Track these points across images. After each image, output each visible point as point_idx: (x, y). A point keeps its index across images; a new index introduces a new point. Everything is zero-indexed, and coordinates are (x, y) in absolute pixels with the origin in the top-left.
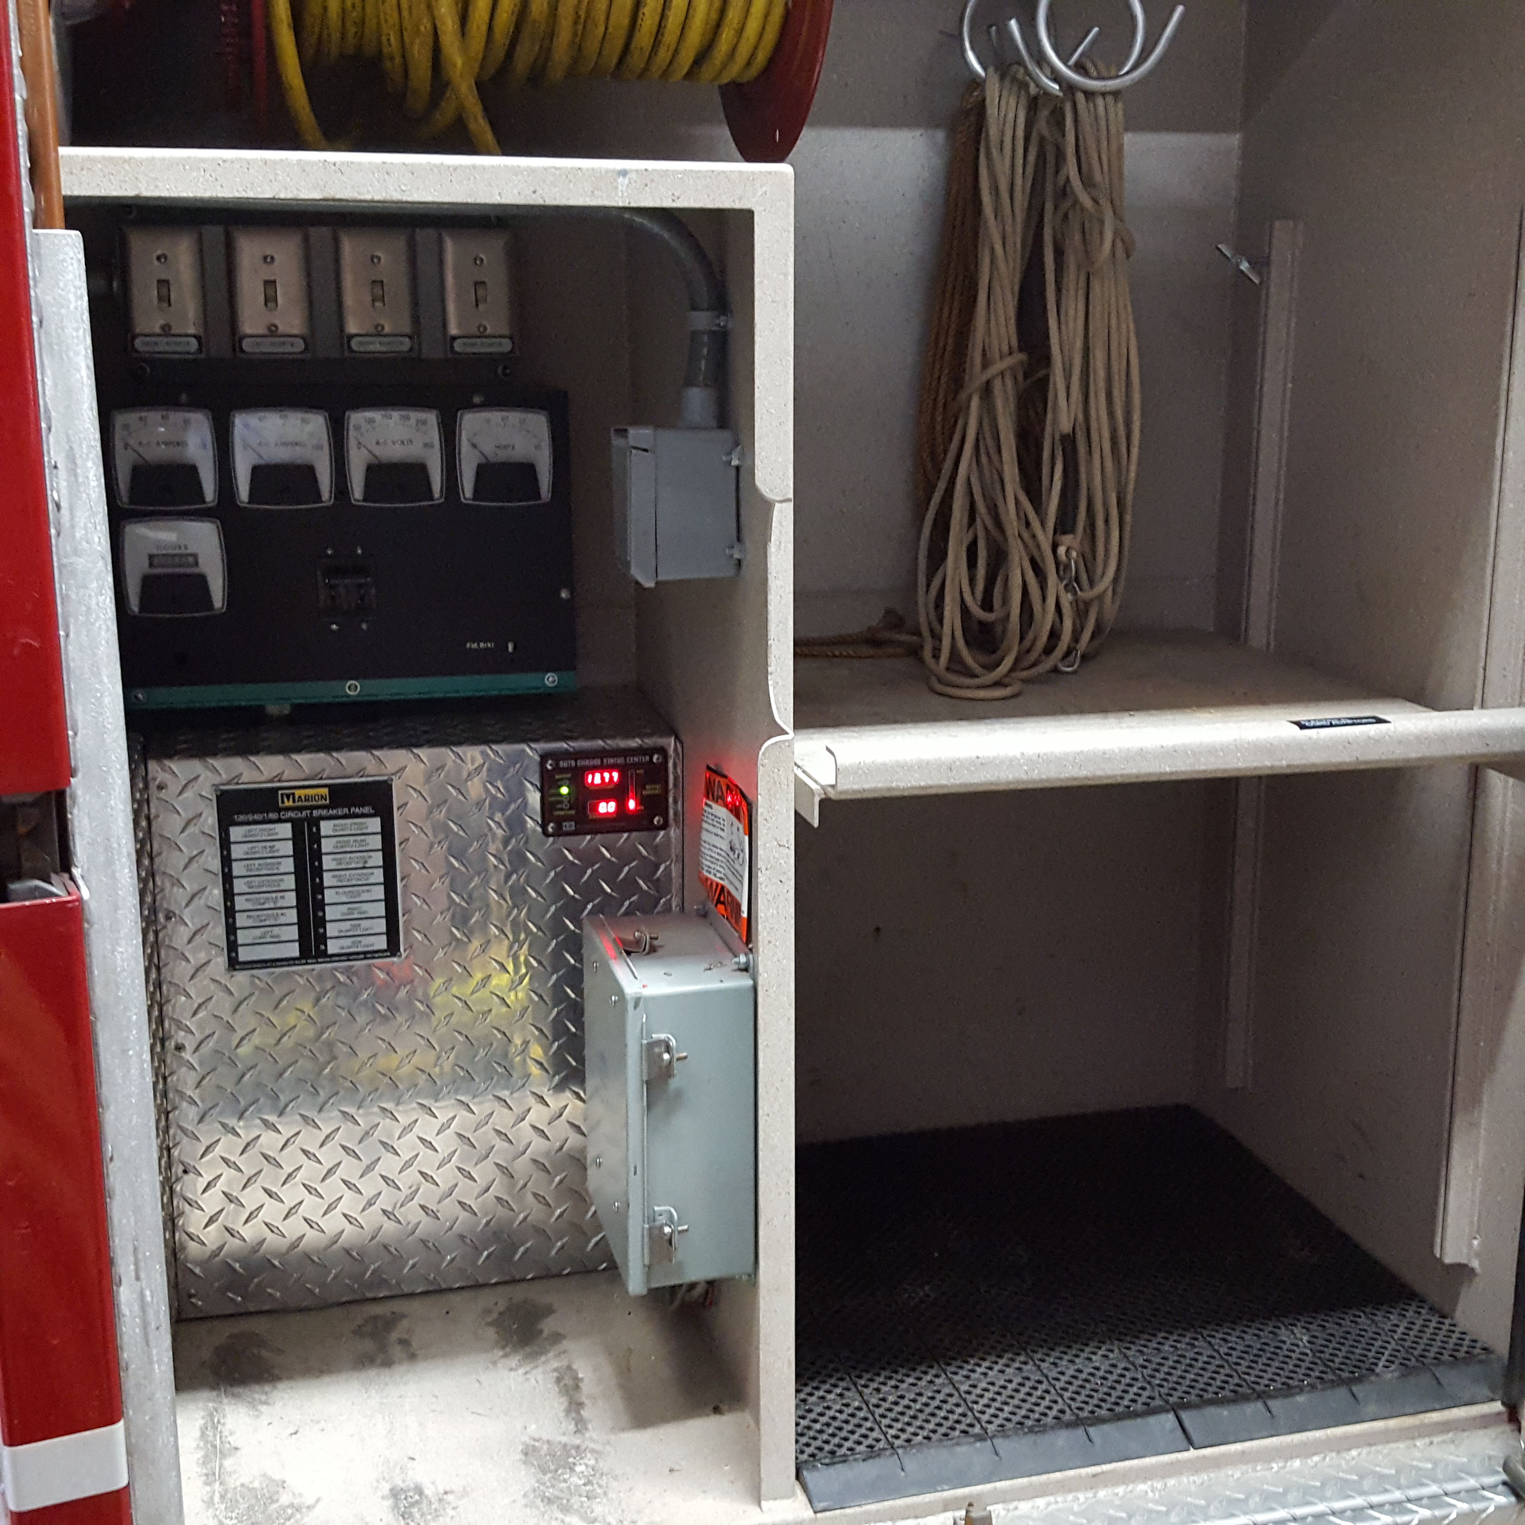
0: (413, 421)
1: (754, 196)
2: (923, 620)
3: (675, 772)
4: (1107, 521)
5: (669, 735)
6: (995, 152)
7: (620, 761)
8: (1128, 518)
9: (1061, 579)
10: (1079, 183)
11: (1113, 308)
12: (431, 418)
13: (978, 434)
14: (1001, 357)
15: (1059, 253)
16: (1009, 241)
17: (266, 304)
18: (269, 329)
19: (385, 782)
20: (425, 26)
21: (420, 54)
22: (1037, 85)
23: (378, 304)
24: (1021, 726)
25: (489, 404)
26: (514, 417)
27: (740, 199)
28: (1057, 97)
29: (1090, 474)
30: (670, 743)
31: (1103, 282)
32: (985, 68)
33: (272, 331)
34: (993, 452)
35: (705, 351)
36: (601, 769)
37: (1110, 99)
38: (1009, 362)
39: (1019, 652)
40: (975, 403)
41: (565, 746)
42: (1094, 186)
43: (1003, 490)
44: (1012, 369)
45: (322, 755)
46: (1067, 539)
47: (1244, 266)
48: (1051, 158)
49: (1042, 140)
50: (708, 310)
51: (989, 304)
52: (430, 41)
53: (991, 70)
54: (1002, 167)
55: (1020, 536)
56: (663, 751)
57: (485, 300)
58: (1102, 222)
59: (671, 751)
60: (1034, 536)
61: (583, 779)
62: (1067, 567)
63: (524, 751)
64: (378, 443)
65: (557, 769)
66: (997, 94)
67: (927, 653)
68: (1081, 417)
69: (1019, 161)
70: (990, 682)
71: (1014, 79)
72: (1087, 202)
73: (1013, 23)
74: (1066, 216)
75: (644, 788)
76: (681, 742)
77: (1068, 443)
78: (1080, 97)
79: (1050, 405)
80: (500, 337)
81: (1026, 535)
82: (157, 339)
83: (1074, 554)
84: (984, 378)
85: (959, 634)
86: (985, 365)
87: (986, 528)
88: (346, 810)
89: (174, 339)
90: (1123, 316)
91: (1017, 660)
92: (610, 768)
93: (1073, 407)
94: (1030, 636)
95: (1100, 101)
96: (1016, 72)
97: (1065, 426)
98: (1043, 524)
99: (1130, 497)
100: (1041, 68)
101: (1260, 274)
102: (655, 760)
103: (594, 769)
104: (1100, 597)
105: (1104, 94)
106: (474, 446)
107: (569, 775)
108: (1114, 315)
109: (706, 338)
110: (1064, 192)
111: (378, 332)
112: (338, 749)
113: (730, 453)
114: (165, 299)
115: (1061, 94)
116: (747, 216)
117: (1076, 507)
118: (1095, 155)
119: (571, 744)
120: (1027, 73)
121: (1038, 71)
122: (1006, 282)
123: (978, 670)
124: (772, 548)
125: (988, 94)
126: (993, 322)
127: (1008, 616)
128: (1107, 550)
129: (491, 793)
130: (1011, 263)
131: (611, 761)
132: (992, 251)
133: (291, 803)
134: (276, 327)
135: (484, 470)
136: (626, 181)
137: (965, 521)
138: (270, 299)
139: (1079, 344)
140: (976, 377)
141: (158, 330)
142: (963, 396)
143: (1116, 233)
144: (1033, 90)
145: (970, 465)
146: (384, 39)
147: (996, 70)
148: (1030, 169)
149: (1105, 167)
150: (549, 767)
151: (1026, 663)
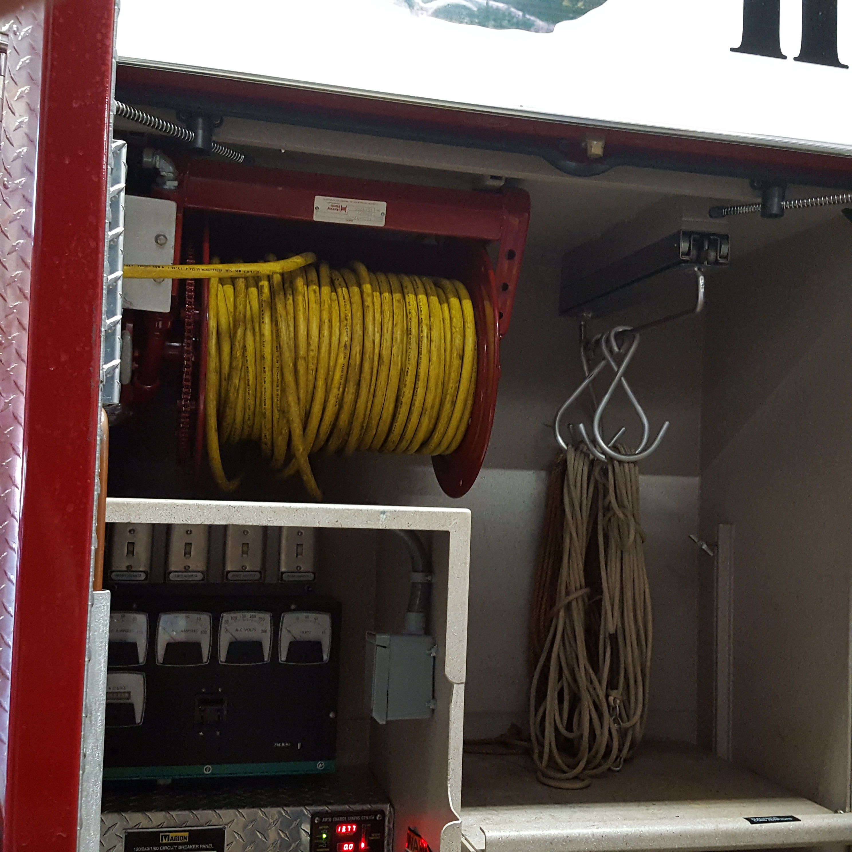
0: (257, 619)
1: (450, 525)
2: (533, 734)
3: (389, 826)
4: (636, 681)
5: (386, 803)
6: (572, 487)
7: (357, 818)
8: (647, 681)
9: (611, 715)
10: (616, 505)
11: (636, 568)
12: (267, 617)
13: (564, 630)
14: (576, 589)
15: (606, 537)
16: (580, 532)
17: (185, 555)
18: (185, 568)
19: (221, 829)
20: (285, 431)
21: (281, 443)
22: (593, 454)
23: (245, 556)
24: (591, 809)
25: (300, 609)
26: (312, 616)
27: (443, 526)
28: (604, 462)
29: (626, 656)
30: (387, 808)
31: (629, 554)
32: (567, 445)
33: (187, 569)
34: (572, 641)
35: (419, 593)
36: (346, 823)
37: (632, 465)
38: (580, 593)
39: (588, 758)
40: (562, 613)
41: (327, 808)
42: (624, 507)
43: (578, 663)
44: (582, 597)
45: (187, 812)
46: (614, 693)
47: (704, 547)
48: (601, 492)
49: (596, 482)
50: (422, 572)
51: (569, 563)
52: (287, 437)
53: (570, 446)
54: (576, 495)
55: (587, 688)
56: (382, 813)
57: (301, 554)
58: (628, 525)
59: (387, 813)
60: (595, 689)
61: (336, 830)
62: (614, 708)
63: (302, 810)
64: (237, 630)
65: (321, 823)
66: (573, 459)
67: (536, 756)
68: (620, 625)
69: (585, 492)
70: (571, 777)
71: (582, 452)
72: (621, 516)
73: (581, 426)
74: (609, 520)
75: (371, 836)
76: (393, 808)
77: (613, 638)
78: (616, 463)
79: (603, 617)
80: (308, 572)
81: (591, 689)
82: (124, 573)
83: (618, 701)
84: (566, 601)
85: (553, 744)
86: (568, 594)
87: (568, 683)
88: (197, 846)
89: (132, 573)
90: (641, 573)
91: (588, 763)
92: (351, 823)
93: (615, 620)
94: (594, 749)
95: (626, 465)
96: (583, 448)
97: (612, 630)
98: (600, 682)
99: (648, 670)
100: (595, 447)
101: (712, 550)
102: (378, 818)
103: (342, 823)
104: (634, 726)
105: (628, 462)
106: (289, 632)
107: (327, 827)
108: (636, 572)
109: (420, 586)
110: (608, 508)
111: (243, 569)
112: (197, 809)
113: (430, 649)
114: (131, 552)
115: (606, 461)
116: (447, 534)
117: (618, 673)
118: (624, 492)
119: (330, 807)
120: (588, 448)
121: (594, 449)
122: (579, 551)
123: (565, 768)
124: (453, 706)
125: (568, 458)
126: (571, 572)
127: (582, 736)
128: (636, 699)
129: (281, 837)
130: (581, 541)
131: (352, 818)
132: (571, 535)
133: (166, 841)
134: (189, 567)
135: (294, 645)
136: (385, 516)
137: (557, 677)
138: (188, 553)
139: (618, 586)
140: (563, 600)
141: (125, 569)
142: (555, 609)
143: (636, 531)
144: (591, 457)
145: (559, 648)
146: (263, 435)
147: (573, 446)
148: (590, 495)
149: (630, 497)
150: (316, 821)
151: (592, 765)
